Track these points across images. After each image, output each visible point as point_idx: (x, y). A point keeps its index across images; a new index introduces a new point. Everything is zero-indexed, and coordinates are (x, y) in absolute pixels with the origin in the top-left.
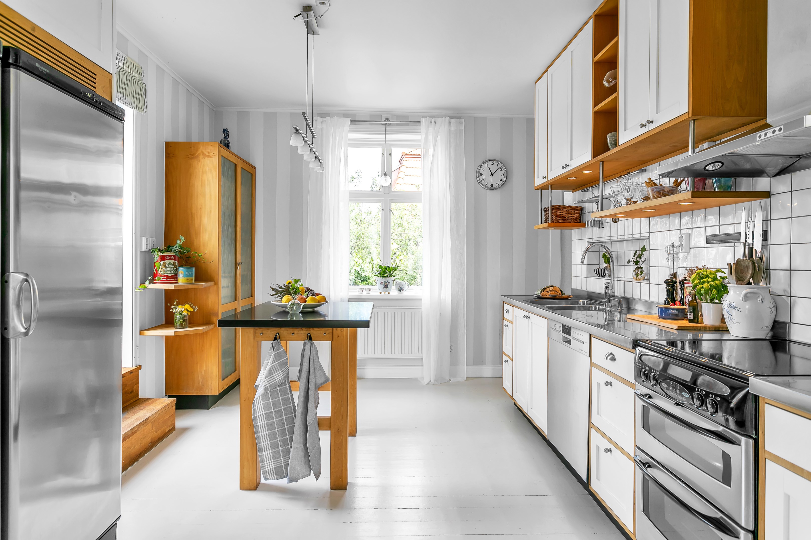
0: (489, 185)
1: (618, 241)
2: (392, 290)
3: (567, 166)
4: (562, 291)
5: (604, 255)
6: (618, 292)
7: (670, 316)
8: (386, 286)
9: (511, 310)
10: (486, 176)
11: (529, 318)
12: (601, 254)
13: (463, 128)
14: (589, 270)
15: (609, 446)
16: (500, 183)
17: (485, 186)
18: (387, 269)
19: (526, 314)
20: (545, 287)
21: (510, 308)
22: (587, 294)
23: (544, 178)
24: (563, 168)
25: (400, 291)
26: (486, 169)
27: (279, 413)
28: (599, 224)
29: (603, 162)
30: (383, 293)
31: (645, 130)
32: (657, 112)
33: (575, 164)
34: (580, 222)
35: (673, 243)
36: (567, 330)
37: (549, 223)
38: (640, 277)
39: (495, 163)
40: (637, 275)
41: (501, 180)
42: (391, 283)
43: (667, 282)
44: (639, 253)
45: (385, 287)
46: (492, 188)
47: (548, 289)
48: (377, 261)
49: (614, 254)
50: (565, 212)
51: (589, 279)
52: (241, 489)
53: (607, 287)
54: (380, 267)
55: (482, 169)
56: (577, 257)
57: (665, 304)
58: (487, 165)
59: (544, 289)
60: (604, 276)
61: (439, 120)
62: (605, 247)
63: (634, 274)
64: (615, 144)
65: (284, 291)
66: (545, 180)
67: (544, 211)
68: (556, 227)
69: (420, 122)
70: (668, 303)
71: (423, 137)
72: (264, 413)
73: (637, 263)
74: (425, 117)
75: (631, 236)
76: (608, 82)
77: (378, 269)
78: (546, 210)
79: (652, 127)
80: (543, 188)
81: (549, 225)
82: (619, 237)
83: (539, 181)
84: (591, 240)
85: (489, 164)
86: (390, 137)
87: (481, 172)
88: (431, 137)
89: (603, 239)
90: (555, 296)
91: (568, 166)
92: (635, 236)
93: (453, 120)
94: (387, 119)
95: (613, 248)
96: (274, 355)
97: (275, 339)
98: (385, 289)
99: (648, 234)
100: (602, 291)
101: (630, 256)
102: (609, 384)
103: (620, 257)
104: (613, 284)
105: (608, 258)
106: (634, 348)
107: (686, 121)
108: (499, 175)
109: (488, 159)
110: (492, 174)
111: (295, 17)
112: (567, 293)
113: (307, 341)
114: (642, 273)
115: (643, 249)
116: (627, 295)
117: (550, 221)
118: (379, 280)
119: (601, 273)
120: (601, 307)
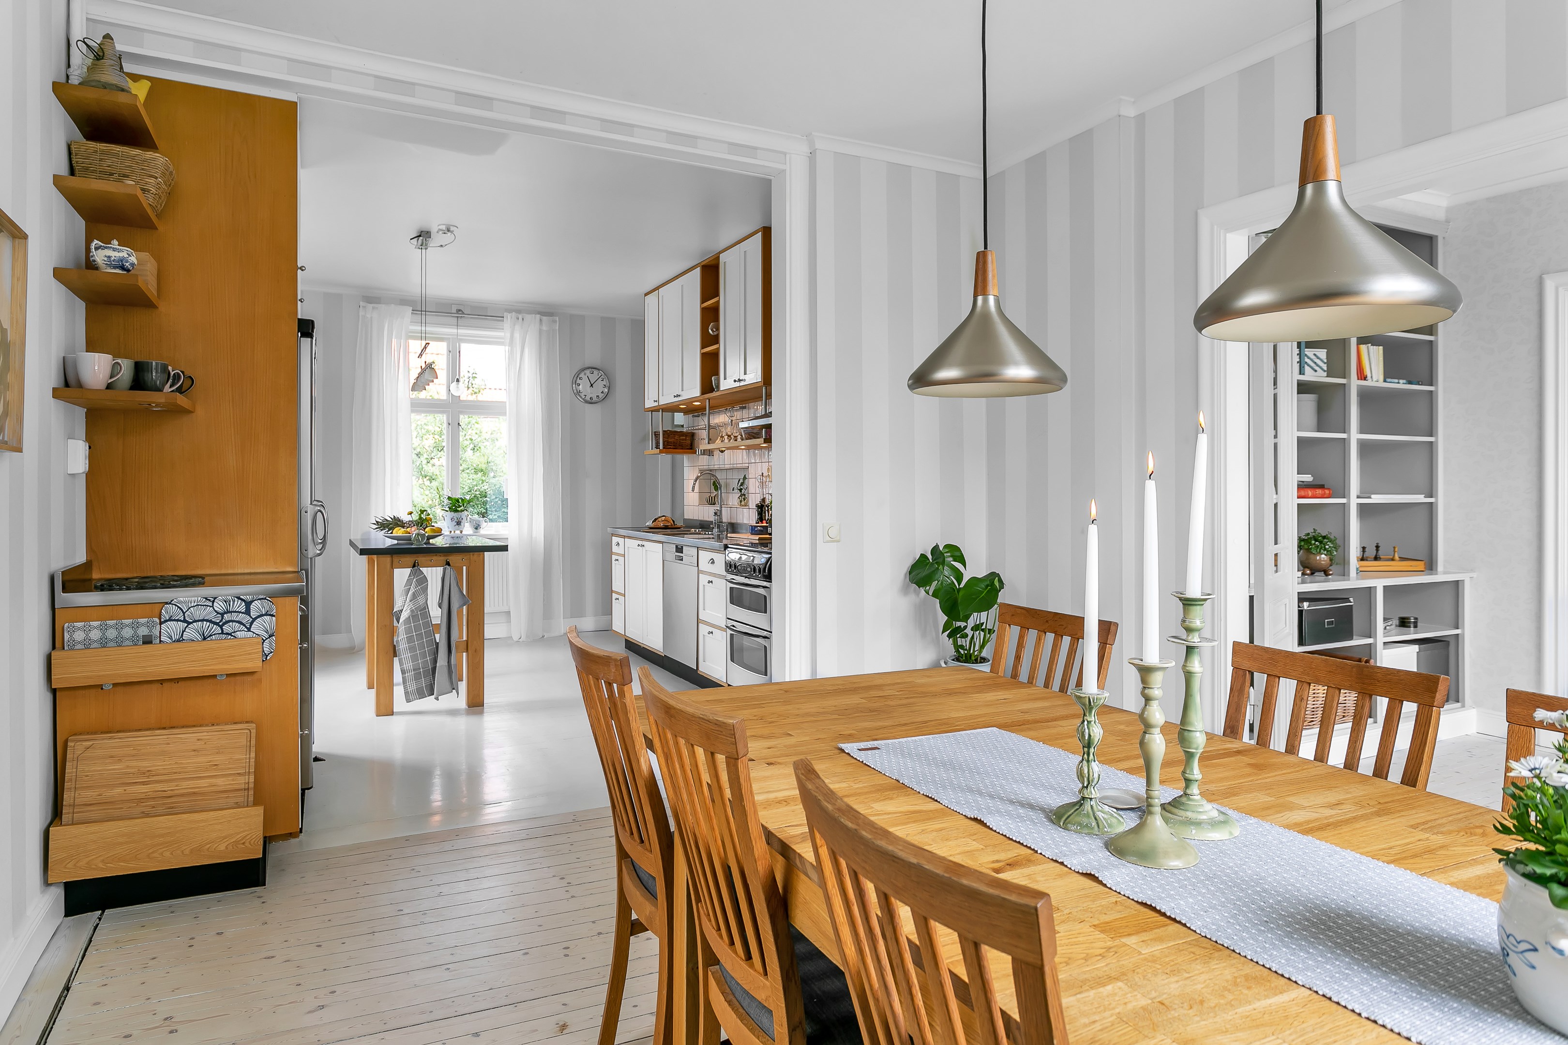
0: (588, 398)
1: (727, 469)
2: (465, 529)
3: (678, 396)
4: (674, 521)
5: (714, 482)
6: (725, 519)
7: (758, 532)
8: (459, 523)
9: (621, 543)
10: (584, 386)
11: (644, 546)
12: (712, 481)
13: (557, 328)
14: (700, 498)
15: (711, 629)
16: (601, 396)
17: (583, 399)
18: (458, 502)
19: (640, 543)
20: (656, 517)
21: (621, 540)
22: (700, 524)
23: (655, 401)
24: (675, 396)
25: (476, 529)
26: (585, 378)
27: (420, 636)
28: (710, 453)
29: (709, 400)
30: (453, 532)
31: (737, 384)
32: (745, 374)
33: (686, 396)
34: (691, 449)
35: (763, 474)
36: (679, 549)
37: (660, 450)
38: (743, 503)
39: (596, 372)
40: (741, 502)
41: (602, 392)
42: (465, 518)
43: (757, 506)
44: (741, 481)
45: (457, 524)
46: (591, 402)
47: (660, 519)
48: (447, 492)
49: (722, 482)
50: (677, 437)
51: (701, 507)
52: (378, 715)
53: (716, 514)
54: (449, 498)
55: (580, 379)
56: (688, 484)
57: (756, 523)
58: (585, 374)
59: (656, 520)
60: (714, 504)
61: (528, 317)
62: (714, 476)
63: (739, 500)
64: (718, 386)
65: (391, 524)
66: (656, 404)
67: (655, 435)
68: (667, 453)
69: (503, 317)
70: (758, 523)
71: (508, 335)
72: (405, 636)
73: (741, 490)
74: (510, 311)
75: (735, 466)
76: (712, 330)
77: (446, 501)
78: (656, 435)
79: (742, 383)
80: (653, 410)
81: (661, 452)
82: (726, 466)
83: (649, 404)
84: (702, 467)
85: (588, 372)
86: (462, 331)
87: (579, 381)
88: (517, 335)
89: (713, 467)
90: (668, 526)
91: (680, 396)
92: (738, 465)
93: (544, 318)
94: (459, 311)
95: (720, 476)
96: (416, 580)
97: (414, 566)
98: (457, 526)
99: (747, 465)
100: (712, 518)
101: (735, 484)
102: (710, 582)
103: (729, 485)
104: (721, 511)
105: (716, 486)
106: (725, 550)
107: (761, 387)
108: (600, 388)
109: (587, 366)
110: (592, 385)
111: (411, 239)
112: (679, 523)
113: (447, 566)
114: (744, 499)
115: (745, 478)
116: (733, 521)
117: (661, 447)
118: (450, 515)
119: (712, 502)
120: (710, 533)
